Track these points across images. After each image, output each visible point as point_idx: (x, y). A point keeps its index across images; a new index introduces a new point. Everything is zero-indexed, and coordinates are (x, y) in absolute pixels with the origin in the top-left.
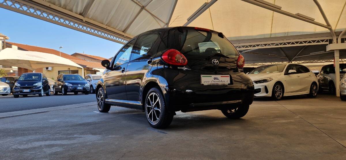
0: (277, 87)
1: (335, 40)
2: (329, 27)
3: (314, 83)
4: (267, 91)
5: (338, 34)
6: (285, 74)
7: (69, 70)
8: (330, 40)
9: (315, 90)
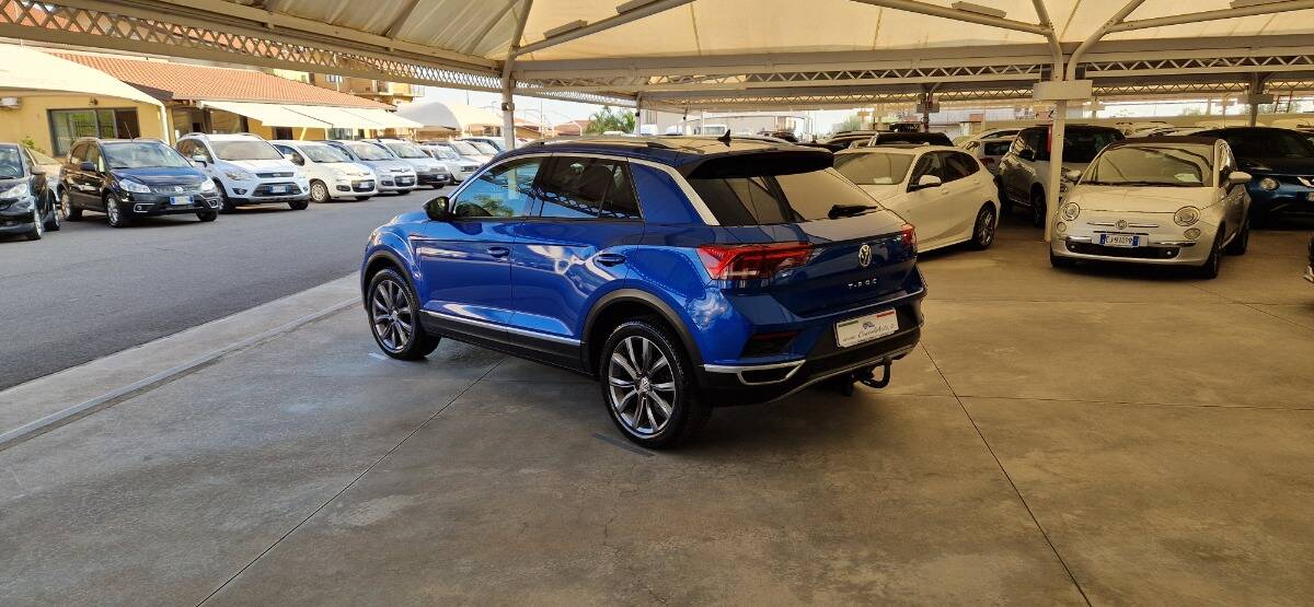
1: (1058, 71)
2: (1047, 30)
3: (989, 206)
5: (1069, 49)
6: (910, 189)
7: (93, 106)
8: (1045, 66)
9: (989, 225)
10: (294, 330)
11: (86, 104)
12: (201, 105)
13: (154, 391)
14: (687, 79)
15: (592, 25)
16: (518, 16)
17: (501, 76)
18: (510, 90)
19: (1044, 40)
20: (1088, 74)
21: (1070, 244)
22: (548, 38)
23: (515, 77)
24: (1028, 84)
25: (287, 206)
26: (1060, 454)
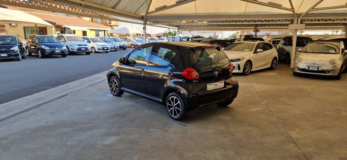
0: (247, 65)
1: (295, 21)
2: (293, 10)
3: (275, 58)
4: (239, 69)
5: (299, 15)
6: (254, 53)
7: (35, 26)
8: (292, 20)
9: (275, 63)
10: (87, 87)
11: (33, 25)
12: (63, 27)
13: (49, 103)
14: (193, 22)
15: (169, 6)
16: (148, 4)
17: (143, 20)
18: (145, 24)
19: (292, 13)
20: (304, 22)
21: (299, 69)
22: (156, 10)
23: (147, 20)
24: (287, 25)
25: (85, 53)
26: (305, 130)
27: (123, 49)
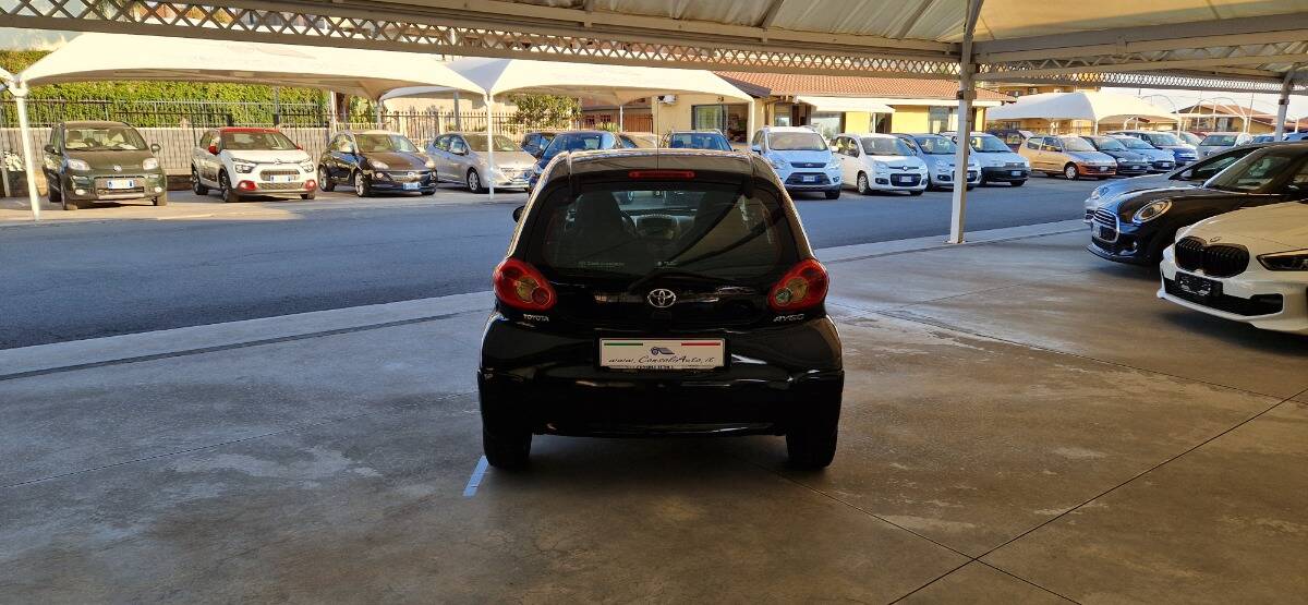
11: (715, 101)
27: (1009, 184)
